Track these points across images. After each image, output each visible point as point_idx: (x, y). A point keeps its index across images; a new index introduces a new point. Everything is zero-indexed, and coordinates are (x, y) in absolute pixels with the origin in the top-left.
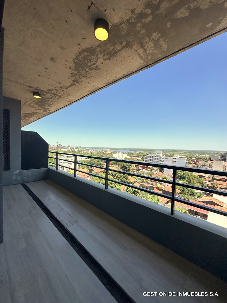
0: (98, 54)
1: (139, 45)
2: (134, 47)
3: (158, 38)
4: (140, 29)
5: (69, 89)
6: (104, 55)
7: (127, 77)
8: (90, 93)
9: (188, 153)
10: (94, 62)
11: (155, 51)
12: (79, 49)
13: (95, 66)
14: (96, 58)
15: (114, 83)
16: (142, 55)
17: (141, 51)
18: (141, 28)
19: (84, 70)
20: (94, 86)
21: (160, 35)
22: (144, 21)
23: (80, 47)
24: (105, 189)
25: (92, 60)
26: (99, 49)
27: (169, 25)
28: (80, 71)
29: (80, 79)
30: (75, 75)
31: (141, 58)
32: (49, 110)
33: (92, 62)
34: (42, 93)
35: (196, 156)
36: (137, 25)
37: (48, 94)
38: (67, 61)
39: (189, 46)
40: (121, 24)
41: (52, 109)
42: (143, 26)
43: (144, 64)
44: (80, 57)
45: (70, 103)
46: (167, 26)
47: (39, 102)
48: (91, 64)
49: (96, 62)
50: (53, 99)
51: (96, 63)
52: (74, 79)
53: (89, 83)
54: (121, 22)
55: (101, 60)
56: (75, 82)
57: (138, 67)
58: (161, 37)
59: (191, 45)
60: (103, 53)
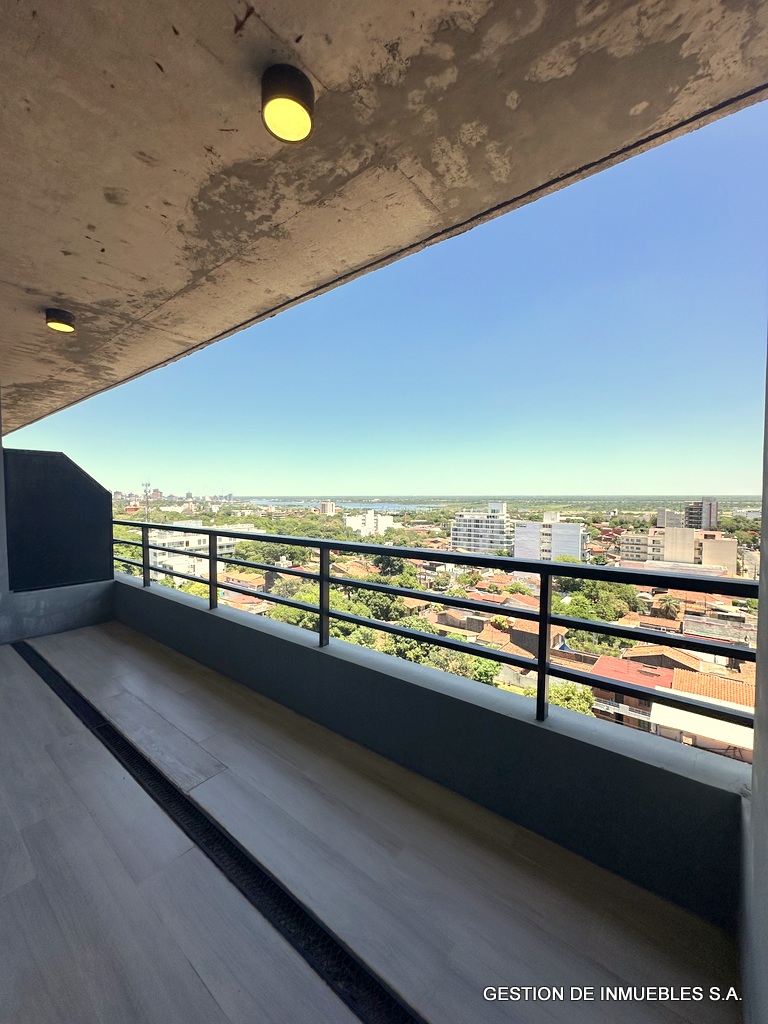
0: (280, 186)
1: (419, 160)
2: (401, 166)
3: (479, 140)
4: (418, 108)
5: (179, 300)
6: (300, 188)
7: (383, 266)
8: (256, 315)
9: (589, 507)
10: (267, 213)
11: (471, 183)
12: (210, 166)
13: (269, 223)
14: (271, 197)
15: (339, 282)
16: (428, 194)
17: (425, 182)
18: (422, 106)
19: (230, 237)
20: (268, 291)
21: (484, 131)
22: (433, 84)
23: (214, 158)
24: (321, 644)
25: (258, 205)
26: (281, 167)
27: (512, 99)
28: (218, 241)
29: (218, 266)
30: (201, 253)
31: (427, 202)
32: (108, 374)
33: (260, 209)
34: (79, 313)
35: (612, 514)
36: (410, 96)
37: (101, 317)
38: (166, 203)
39: (580, 170)
40: (354, 87)
41: (120, 370)
42: (431, 99)
43: (436, 224)
44: (216, 191)
45: (185, 348)
46: (507, 104)
47: (70, 345)
48: (256, 217)
49: (274, 210)
50: (121, 336)
51: (274, 216)
52: (195, 266)
53: (251, 280)
54: (354, 80)
55: (290, 206)
56: (201, 277)
57: (418, 233)
58: (490, 137)
59: (586, 167)
60: (297, 183)
